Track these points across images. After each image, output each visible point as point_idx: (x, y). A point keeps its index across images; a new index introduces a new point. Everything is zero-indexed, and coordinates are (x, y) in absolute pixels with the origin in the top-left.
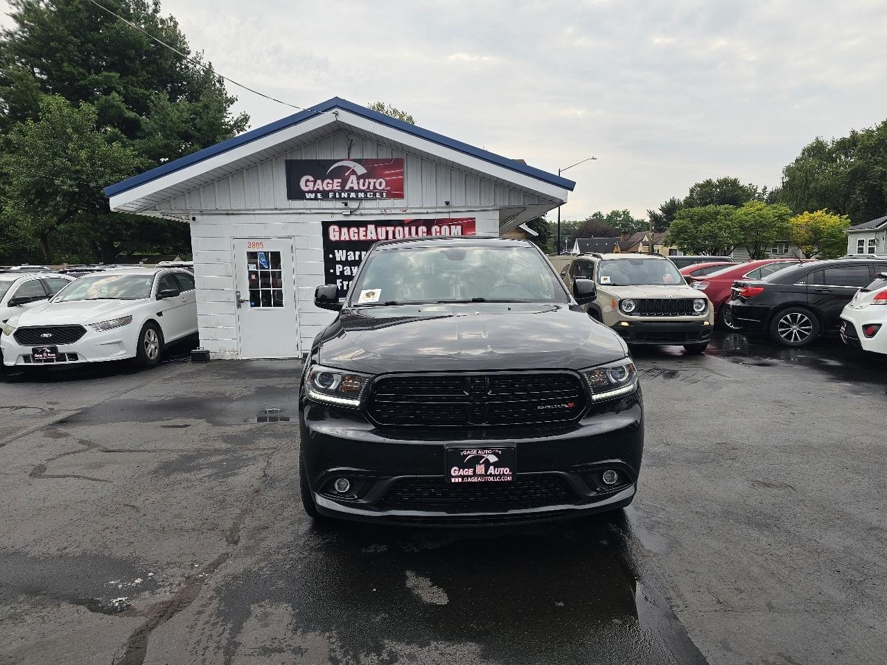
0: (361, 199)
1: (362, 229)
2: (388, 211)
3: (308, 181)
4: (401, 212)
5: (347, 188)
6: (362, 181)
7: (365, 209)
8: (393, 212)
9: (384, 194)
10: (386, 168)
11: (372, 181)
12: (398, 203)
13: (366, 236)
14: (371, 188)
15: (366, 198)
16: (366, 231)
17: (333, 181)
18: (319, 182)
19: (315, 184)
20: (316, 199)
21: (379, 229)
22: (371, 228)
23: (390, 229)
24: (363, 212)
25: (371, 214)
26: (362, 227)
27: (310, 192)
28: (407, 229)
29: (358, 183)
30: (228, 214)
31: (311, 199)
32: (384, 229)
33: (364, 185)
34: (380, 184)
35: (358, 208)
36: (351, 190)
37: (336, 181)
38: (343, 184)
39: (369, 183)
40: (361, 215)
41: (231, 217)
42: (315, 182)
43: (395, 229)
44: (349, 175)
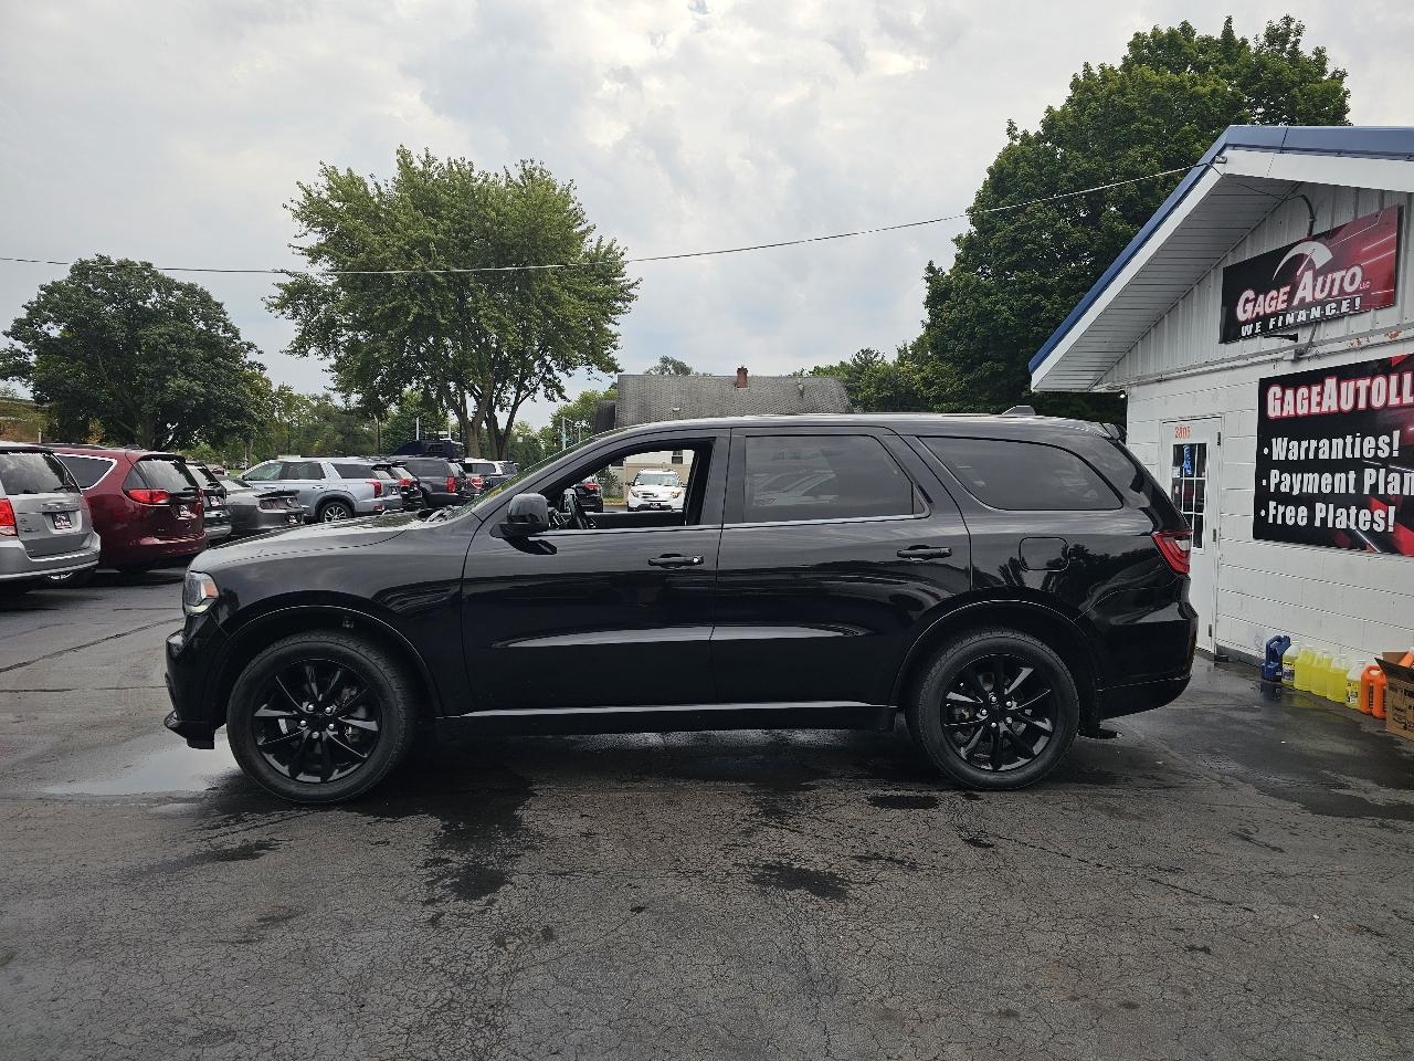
0: (1317, 322)
1: (1315, 389)
2: (1364, 342)
3: (1247, 301)
4: (1387, 339)
5: (1296, 302)
6: (1320, 279)
7: (1323, 343)
8: (1373, 340)
9: (1358, 301)
10: (1366, 239)
11: (1338, 275)
12: (1386, 318)
13: (1319, 404)
14: (1335, 292)
15: (1325, 319)
16: (1321, 394)
17: (1278, 292)
18: (1261, 297)
19: (1254, 306)
20: (1253, 335)
21: (1344, 385)
22: (1331, 383)
23: (1363, 384)
24: (1321, 350)
25: (1330, 354)
26: (1316, 384)
27: (1246, 323)
28: (1394, 379)
29: (1314, 289)
30: (1159, 381)
31: (1247, 337)
32: (1352, 384)
33: (1322, 291)
34: (1351, 279)
35: (1311, 344)
36: (1303, 305)
37: (1283, 290)
38: (1291, 295)
39: (1333, 281)
40: (1318, 356)
41: (1164, 385)
42: (1256, 300)
43: (1371, 382)
44: (1303, 273)
